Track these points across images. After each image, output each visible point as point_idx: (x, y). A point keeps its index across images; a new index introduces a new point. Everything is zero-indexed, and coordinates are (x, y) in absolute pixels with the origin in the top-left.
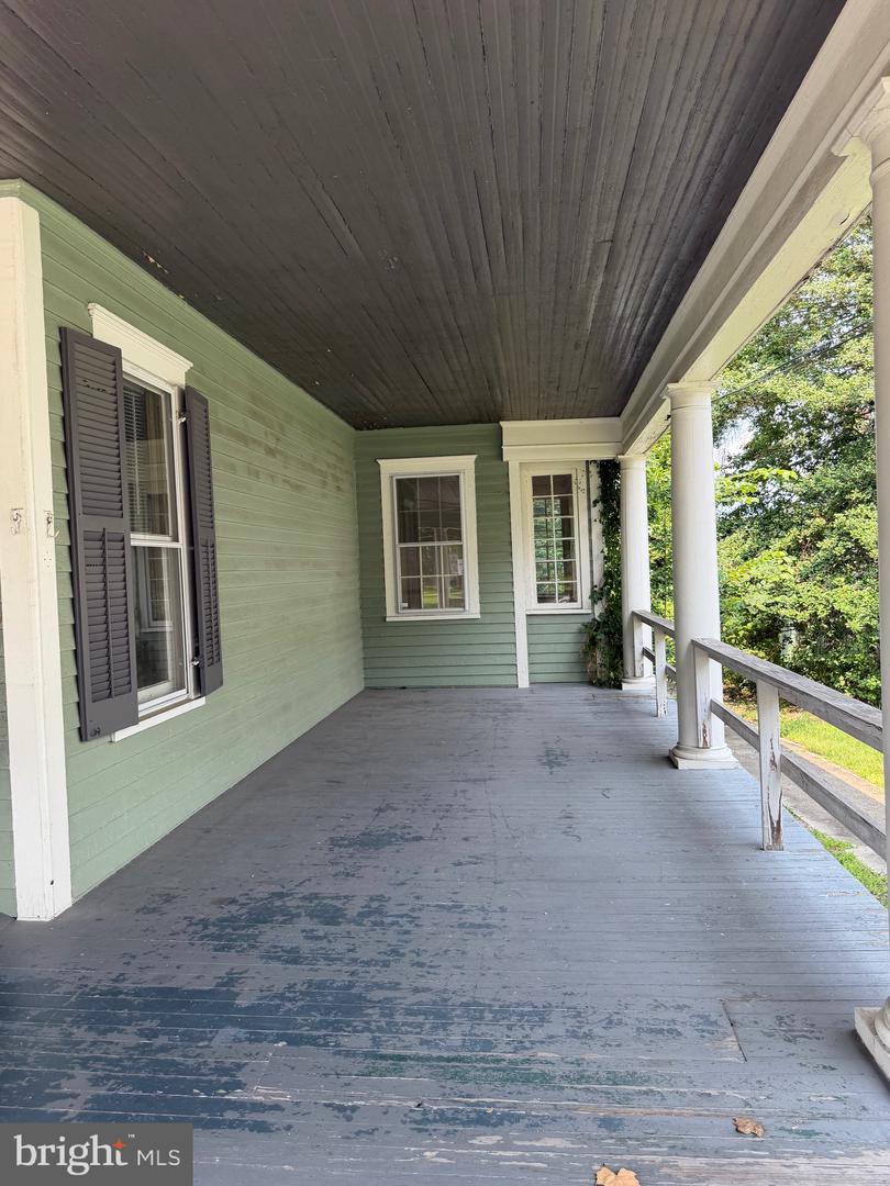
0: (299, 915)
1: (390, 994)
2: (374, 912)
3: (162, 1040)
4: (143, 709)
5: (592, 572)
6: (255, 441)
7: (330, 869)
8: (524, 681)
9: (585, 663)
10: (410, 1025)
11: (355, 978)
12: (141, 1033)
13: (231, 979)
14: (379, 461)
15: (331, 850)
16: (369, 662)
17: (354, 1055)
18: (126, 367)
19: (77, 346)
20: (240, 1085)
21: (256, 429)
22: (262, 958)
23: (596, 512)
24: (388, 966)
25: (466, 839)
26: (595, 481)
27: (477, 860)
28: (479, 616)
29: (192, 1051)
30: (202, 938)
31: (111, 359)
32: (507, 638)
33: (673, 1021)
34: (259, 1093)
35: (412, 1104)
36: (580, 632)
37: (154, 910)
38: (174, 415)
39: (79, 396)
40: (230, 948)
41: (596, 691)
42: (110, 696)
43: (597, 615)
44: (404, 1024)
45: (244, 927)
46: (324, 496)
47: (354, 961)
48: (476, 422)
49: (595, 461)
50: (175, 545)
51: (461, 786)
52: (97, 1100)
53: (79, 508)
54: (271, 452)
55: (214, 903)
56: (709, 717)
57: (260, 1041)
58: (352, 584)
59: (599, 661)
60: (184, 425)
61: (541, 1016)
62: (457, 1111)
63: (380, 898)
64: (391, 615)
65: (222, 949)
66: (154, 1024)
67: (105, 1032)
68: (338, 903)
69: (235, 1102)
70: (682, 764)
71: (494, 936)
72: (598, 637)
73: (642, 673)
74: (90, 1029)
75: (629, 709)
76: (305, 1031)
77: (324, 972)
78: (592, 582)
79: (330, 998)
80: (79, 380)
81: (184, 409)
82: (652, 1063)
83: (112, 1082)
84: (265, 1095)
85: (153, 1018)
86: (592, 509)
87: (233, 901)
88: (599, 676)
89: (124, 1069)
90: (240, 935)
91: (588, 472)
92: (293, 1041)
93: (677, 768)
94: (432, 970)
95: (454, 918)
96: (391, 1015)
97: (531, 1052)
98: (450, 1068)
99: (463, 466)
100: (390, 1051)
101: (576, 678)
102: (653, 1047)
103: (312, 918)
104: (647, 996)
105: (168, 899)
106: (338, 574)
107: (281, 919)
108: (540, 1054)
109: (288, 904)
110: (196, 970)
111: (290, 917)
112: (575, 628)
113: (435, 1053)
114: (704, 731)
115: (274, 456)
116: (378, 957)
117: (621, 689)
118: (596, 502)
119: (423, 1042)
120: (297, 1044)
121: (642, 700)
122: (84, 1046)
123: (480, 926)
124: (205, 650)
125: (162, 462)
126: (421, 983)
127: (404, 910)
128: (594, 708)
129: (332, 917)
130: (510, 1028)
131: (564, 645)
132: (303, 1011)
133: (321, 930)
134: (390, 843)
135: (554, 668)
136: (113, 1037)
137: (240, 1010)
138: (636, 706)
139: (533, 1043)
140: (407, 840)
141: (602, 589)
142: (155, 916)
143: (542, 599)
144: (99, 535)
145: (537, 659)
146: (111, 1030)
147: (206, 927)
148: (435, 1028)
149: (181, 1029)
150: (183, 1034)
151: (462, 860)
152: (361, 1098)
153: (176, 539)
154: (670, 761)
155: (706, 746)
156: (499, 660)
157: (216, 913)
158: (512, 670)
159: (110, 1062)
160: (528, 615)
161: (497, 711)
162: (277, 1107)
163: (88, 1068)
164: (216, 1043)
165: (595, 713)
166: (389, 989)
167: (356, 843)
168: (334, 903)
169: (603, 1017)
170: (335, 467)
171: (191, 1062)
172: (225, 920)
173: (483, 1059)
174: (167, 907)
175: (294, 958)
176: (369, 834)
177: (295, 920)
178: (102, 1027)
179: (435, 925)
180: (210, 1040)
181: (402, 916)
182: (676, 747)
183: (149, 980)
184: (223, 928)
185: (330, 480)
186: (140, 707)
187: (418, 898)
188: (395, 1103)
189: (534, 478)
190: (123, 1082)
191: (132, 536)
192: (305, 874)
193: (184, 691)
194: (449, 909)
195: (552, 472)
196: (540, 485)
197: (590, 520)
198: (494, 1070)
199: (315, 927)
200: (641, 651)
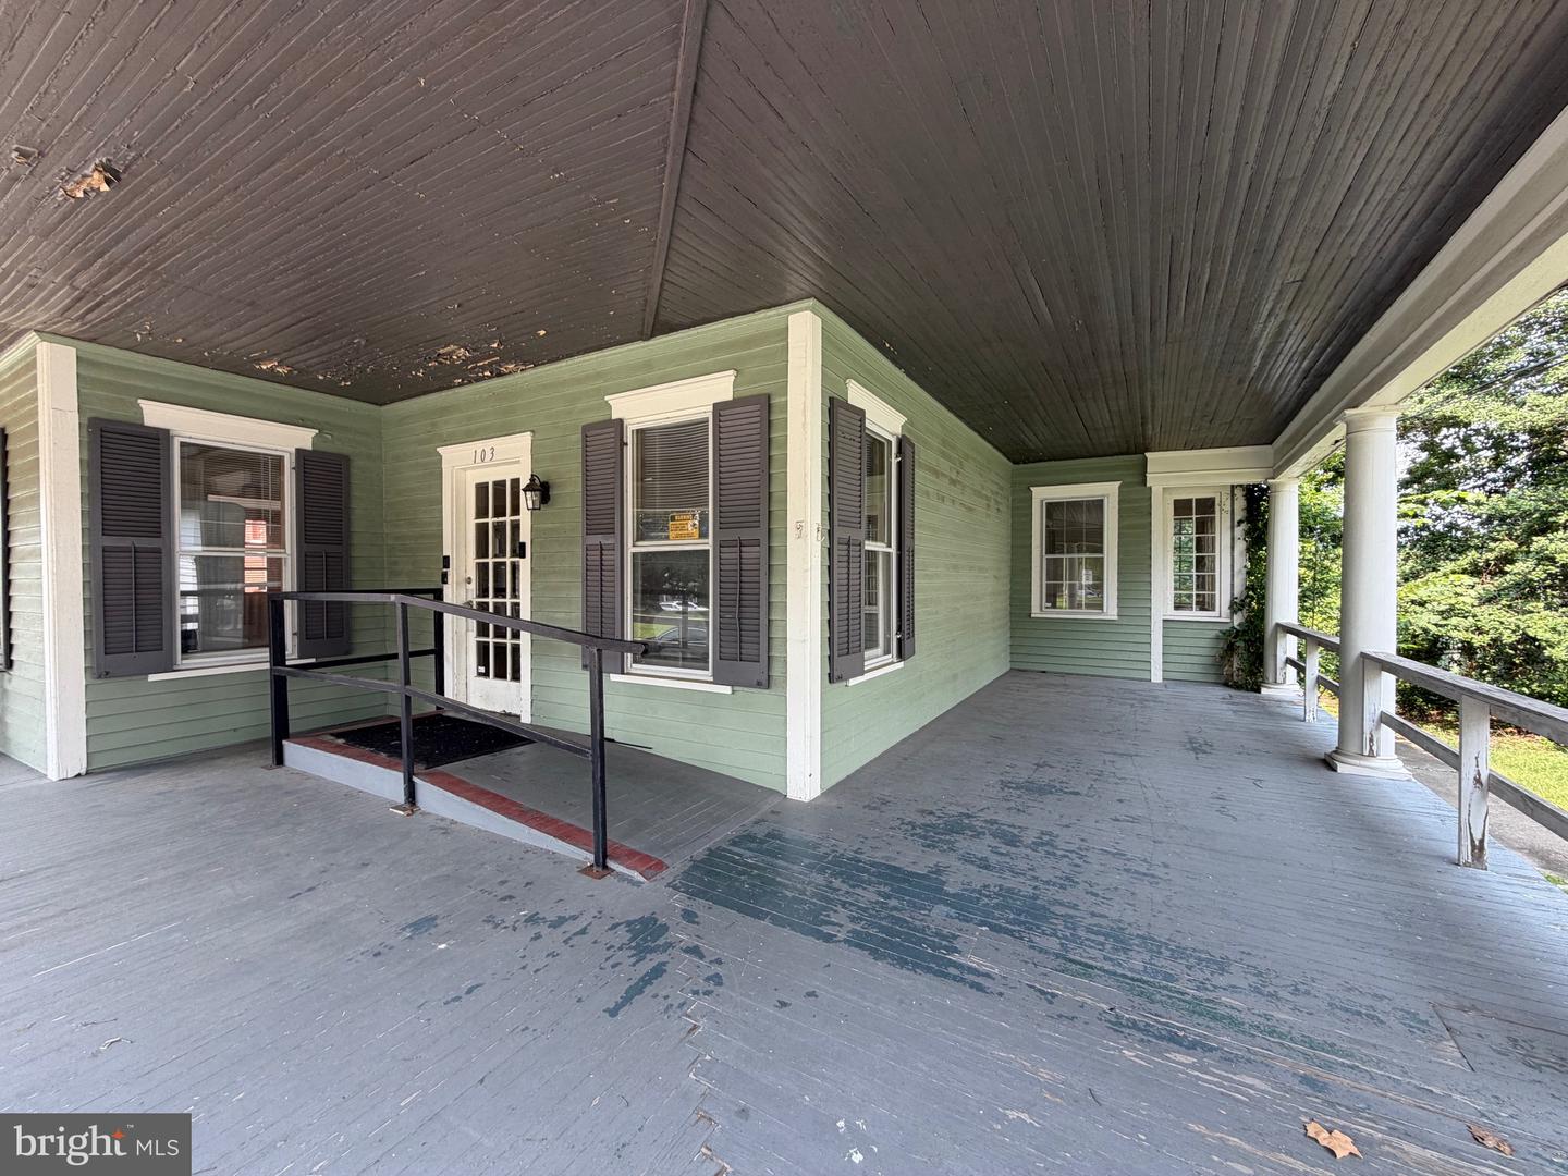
0: (984, 834)
1: (1071, 912)
2: (1046, 843)
3: (893, 902)
4: (868, 665)
5: (1232, 585)
6: (943, 474)
7: (1004, 804)
8: (1157, 676)
9: (1221, 666)
10: (1093, 941)
11: (1038, 892)
12: (879, 893)
13: (938, 870)
14: (1032, 489)
15: (1002, 789)
16: (1015, 648)
17: (1046, 952)
18: (868, 424)
19: (841, 410)
20: (956, 950)
21: (944, 465)
22: (960, 859)
23: (1239, 531)
24: (1065, 889)
25: (1120, 801)
26: (1240, 503)
27: (1134, 820)
28: (1116, 618)
29: (916, 915)
30: (912, 835)
31: (859, 418)
32: (1144, 639)
33: (1372, 1007)
34: (973, 961)
35: (1106, 1007)
36: (1217, 638)
37: (875, 808)
38: (893, 456)
39: (840, 445)
40: (934, 847)
41: (1233, 692)
42: (848, 653)
43: (1235, 624)
44: (1086, 939)
45: (942, 834)
46: (988, 516)
47: (1036, 878)
48: (1122, 454)
49: (1241, 486)
50: (888, 550)
51: (1108, 758)
52: (853, 931)
53: (836, 522)
54: (953, 482)
55: (918, 812)
56: (1378, 728)
57: (968, 922)
58: (1004, 586)
59: (1235, 665)
60: (899, 463)
61: (1222, 966)
62: (1147, 1024)
63: (1050, 834)
64: (1036, 612)
65: (928, 846)
66: (887, 889)
67: (853, 887)
68: (1016, 831)
69: (955, 962)
70: (1341, 768)
71: (1160, 886)
72: (1237, 644)
73: (1284, 680)
74: (843, 882)
75: (1271, 711)
76: (1002, 923)
77: (1011, 882)
78: (1232, 594)
79: (1019, 902)
80: (840, 433)
81: (900, 452)
82: (1351, 1040)
83: (864, 923)
84: (978, 964)
85: (886, 885)
86: (1236, 529)
87: (931, 813)
88: (1235, 679)
89: (870, 916)
90: (940, 839)
91: (1233, 495)
92: (993, 928)
93: (1335, 771)
94: (1105, 901)
95: (1120, 863)
96: (1074, 929)
97: (1214, 995)
98: (1135, 985)
99: (1108, 492)
100: (1077, 958)
101: (1212, 679)
102: (1351, 1025)
103: (995, 837)
104: (1338, 977)
105: (885, 803)
106: (996, 577)
107: (970, 833)
108: (1223, 998)
109: (975, 824)
110: (914, 858)
111: (978, 835)
112: (1213, 634)
113: (1120, 971)
114: (1371, 740)
115: (955, 485)
116: (1054, 880)
117: (1259, 692)
118: (1240, 522)
119: (1106, 958)
120: (998, 932)
121: (1285, 705)
122: (840, 892)
123: (1145, 875)
124: (905, 627)
125: (883, 491)
126: (1097, 910)
127: (1072, 847)
128: (1234, 707)
129: (1013, 841)
130: (1190, 967)
131: (1201, 649)
132: (996, 907)
133: (1004, 849)
134: (1051, 793)
135: (1188, 668)
136: (859, 891)
137: (948, 895)
138: (1279, 710)
139: (1215, 987)
140: (1066, 793)
141: (1242, 601)
142: (877, 813)
143: (1178, 607)
144: (846, 541)
145: (1171, 658)
146: (859, 886)
147: (914, 828)
148: (1116, 950)
149: (907, 898)
150: (908, 902)
151: (1119, 817)
152: (1058, 989)
153: (889, 546)
154: (1328, 763)
155: (1372, 754)
156: (1134, 656)
157: (921, 820)
158: (1145, 666)
159: (860, 908)
160: (1164, 620)
161: (1134, 699)
162: (987, 975)
163: (846, 909)
164: (934, 913)
165: (1234, 712)
166: (1068, 907)
167: (1022, 787)
168: (1011, 830)
169: (1289, 983)
170: (997, 493)
171: (917, 923)
172: (928, 826)
173: (1165, 988)
174: (884, 808)
175: (985, 865)
176: (1032, 782)
177: (981, 836)
178: (851, 882)
179: (1101, 864)
180: (930, 911)
181: (1071, 852)
182: (1335, 752)
183: (879, 856)
184: (927, 831)
185: (992, 503)
186: (866, 663)
187: (1083, 840)
188: (1090, 1002)
189: (1175, 501)
190: (873, 925)
191: (866, 542)
192: (985, 804)
193: (890, 656)
194: (1114, 855)
195: (1194, 496)
196: (1182, 507)
197: (1233, 539)
198: (1180, 1000)
199: (999, 845)
200: (1284, 659)
